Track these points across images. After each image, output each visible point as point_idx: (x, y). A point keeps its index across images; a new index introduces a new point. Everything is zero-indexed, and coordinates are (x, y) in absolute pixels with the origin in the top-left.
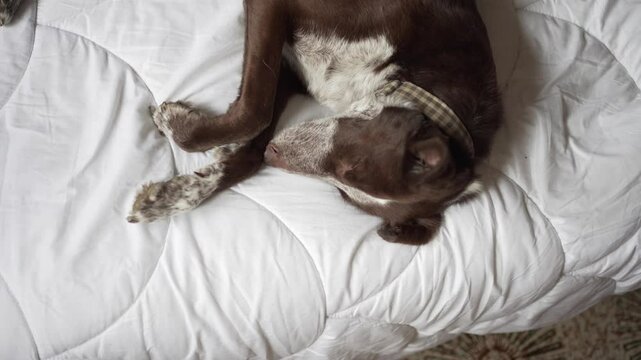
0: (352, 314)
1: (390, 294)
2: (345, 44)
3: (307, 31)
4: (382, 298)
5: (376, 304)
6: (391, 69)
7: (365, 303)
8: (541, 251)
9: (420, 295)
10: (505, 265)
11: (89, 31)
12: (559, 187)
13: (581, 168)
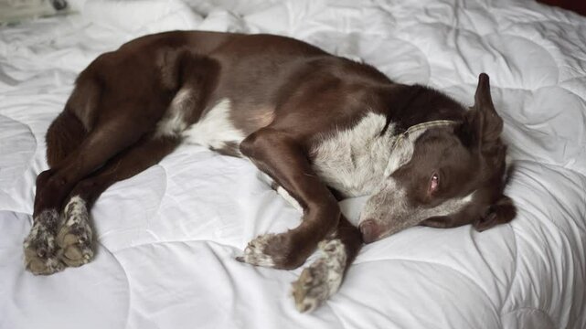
0: (511, 302)
1: (524, 267)
2: (350, 132)
3: (318, 143)
4: (521, 275)
5: (521, 282)
6: (391, 127)
7: (514, 287)
8: (581, 185)
9: (541, 258)
10: (570, 207)
11: (156, 237)
12: (550, 146)
13: (550, 131)
